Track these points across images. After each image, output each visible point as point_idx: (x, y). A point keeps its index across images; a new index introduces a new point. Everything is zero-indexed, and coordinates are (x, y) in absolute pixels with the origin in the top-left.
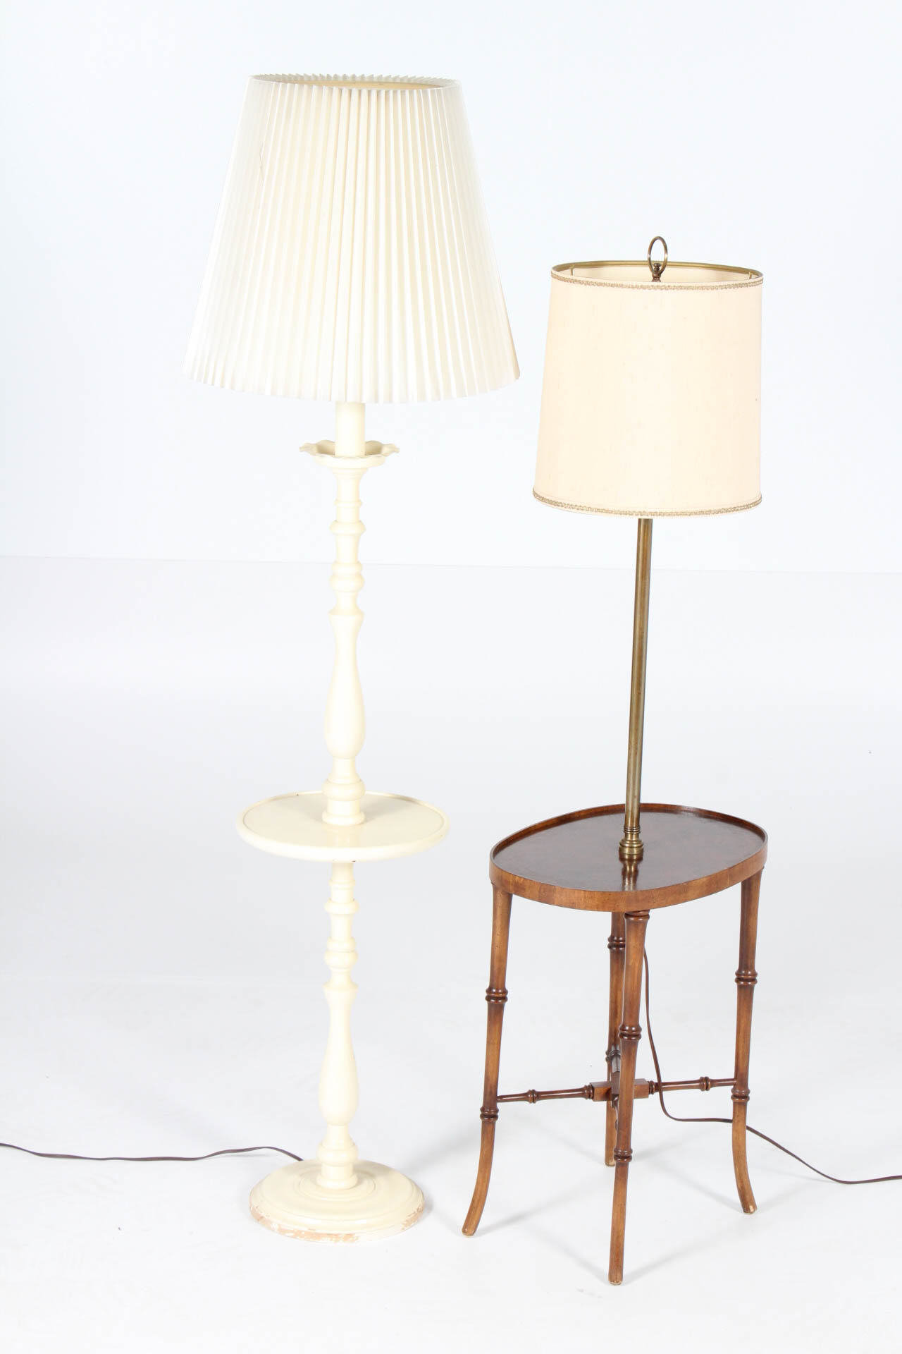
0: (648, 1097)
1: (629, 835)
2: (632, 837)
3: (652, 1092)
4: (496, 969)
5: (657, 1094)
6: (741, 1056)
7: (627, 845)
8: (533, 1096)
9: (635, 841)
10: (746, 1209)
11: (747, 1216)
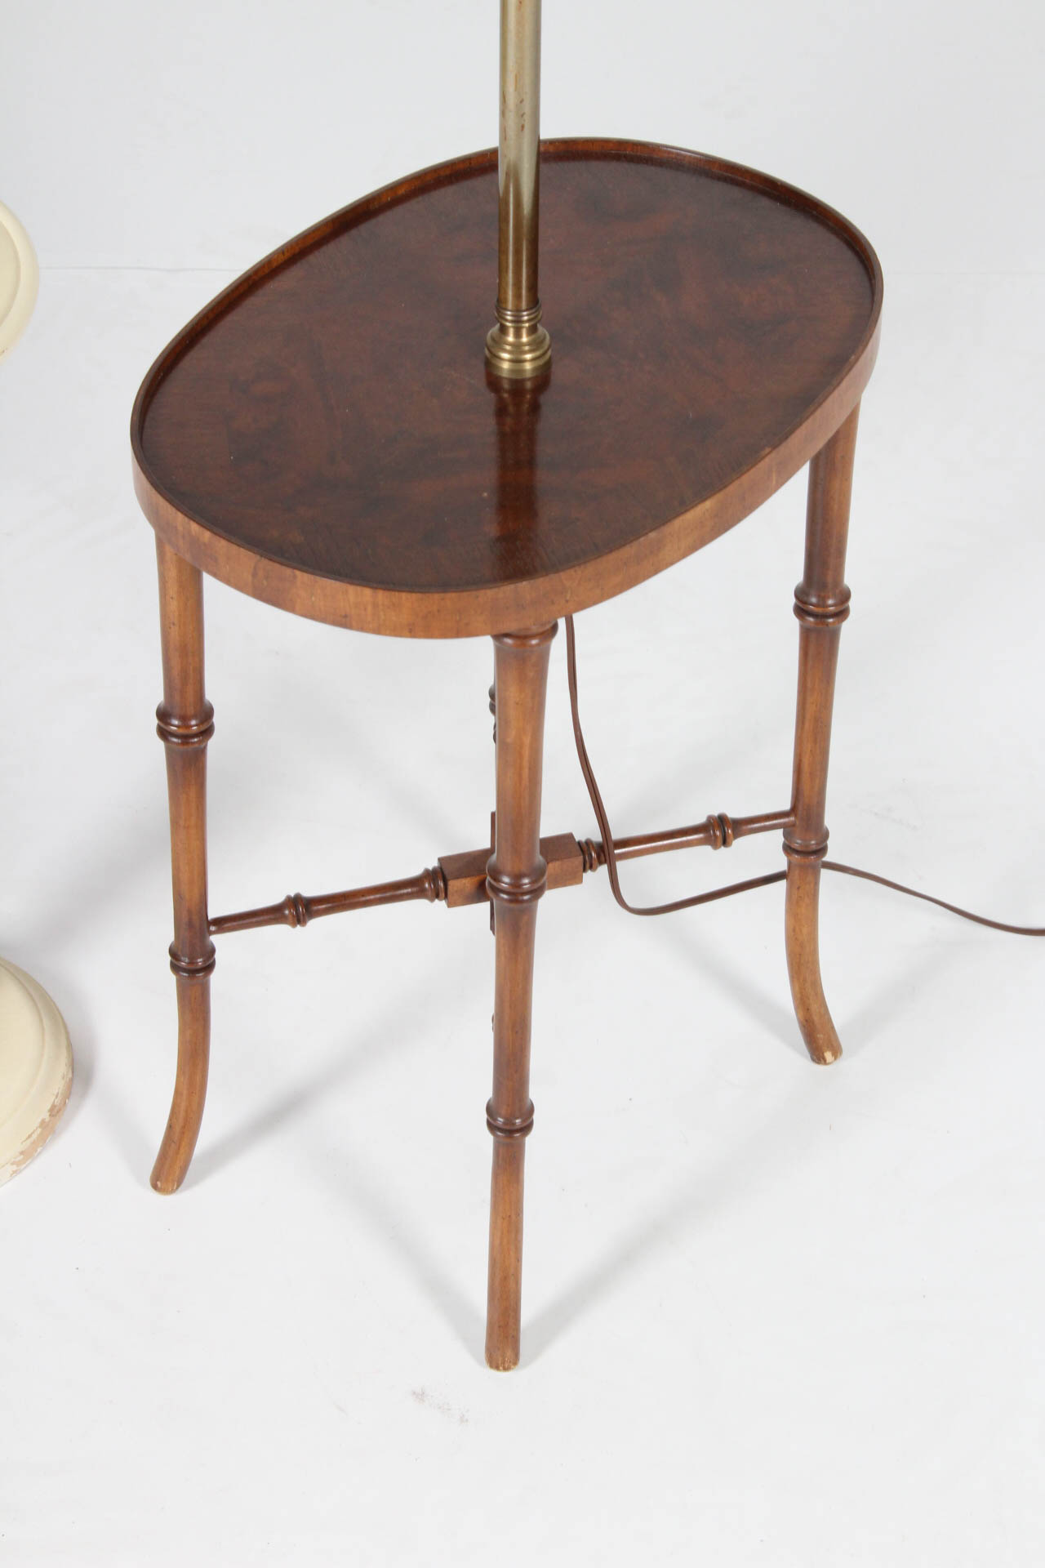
0: (579, 880)
1: (511, 331)
2: (518, 335)
3: (588, 866)
4: (176, 672)
5: (603, 870)
6: (806, 768)
7: (506, 356)
8: (299, 910)
9: (529, 344)
10: (818, 1056)
11: (820, 1068)
